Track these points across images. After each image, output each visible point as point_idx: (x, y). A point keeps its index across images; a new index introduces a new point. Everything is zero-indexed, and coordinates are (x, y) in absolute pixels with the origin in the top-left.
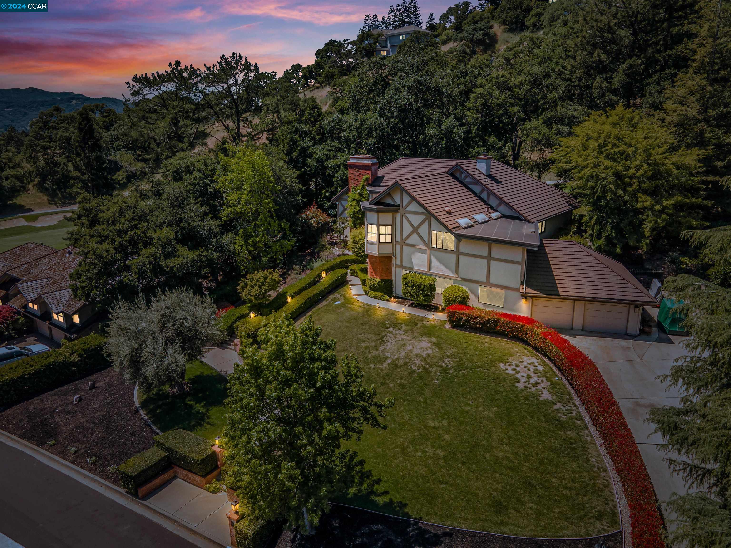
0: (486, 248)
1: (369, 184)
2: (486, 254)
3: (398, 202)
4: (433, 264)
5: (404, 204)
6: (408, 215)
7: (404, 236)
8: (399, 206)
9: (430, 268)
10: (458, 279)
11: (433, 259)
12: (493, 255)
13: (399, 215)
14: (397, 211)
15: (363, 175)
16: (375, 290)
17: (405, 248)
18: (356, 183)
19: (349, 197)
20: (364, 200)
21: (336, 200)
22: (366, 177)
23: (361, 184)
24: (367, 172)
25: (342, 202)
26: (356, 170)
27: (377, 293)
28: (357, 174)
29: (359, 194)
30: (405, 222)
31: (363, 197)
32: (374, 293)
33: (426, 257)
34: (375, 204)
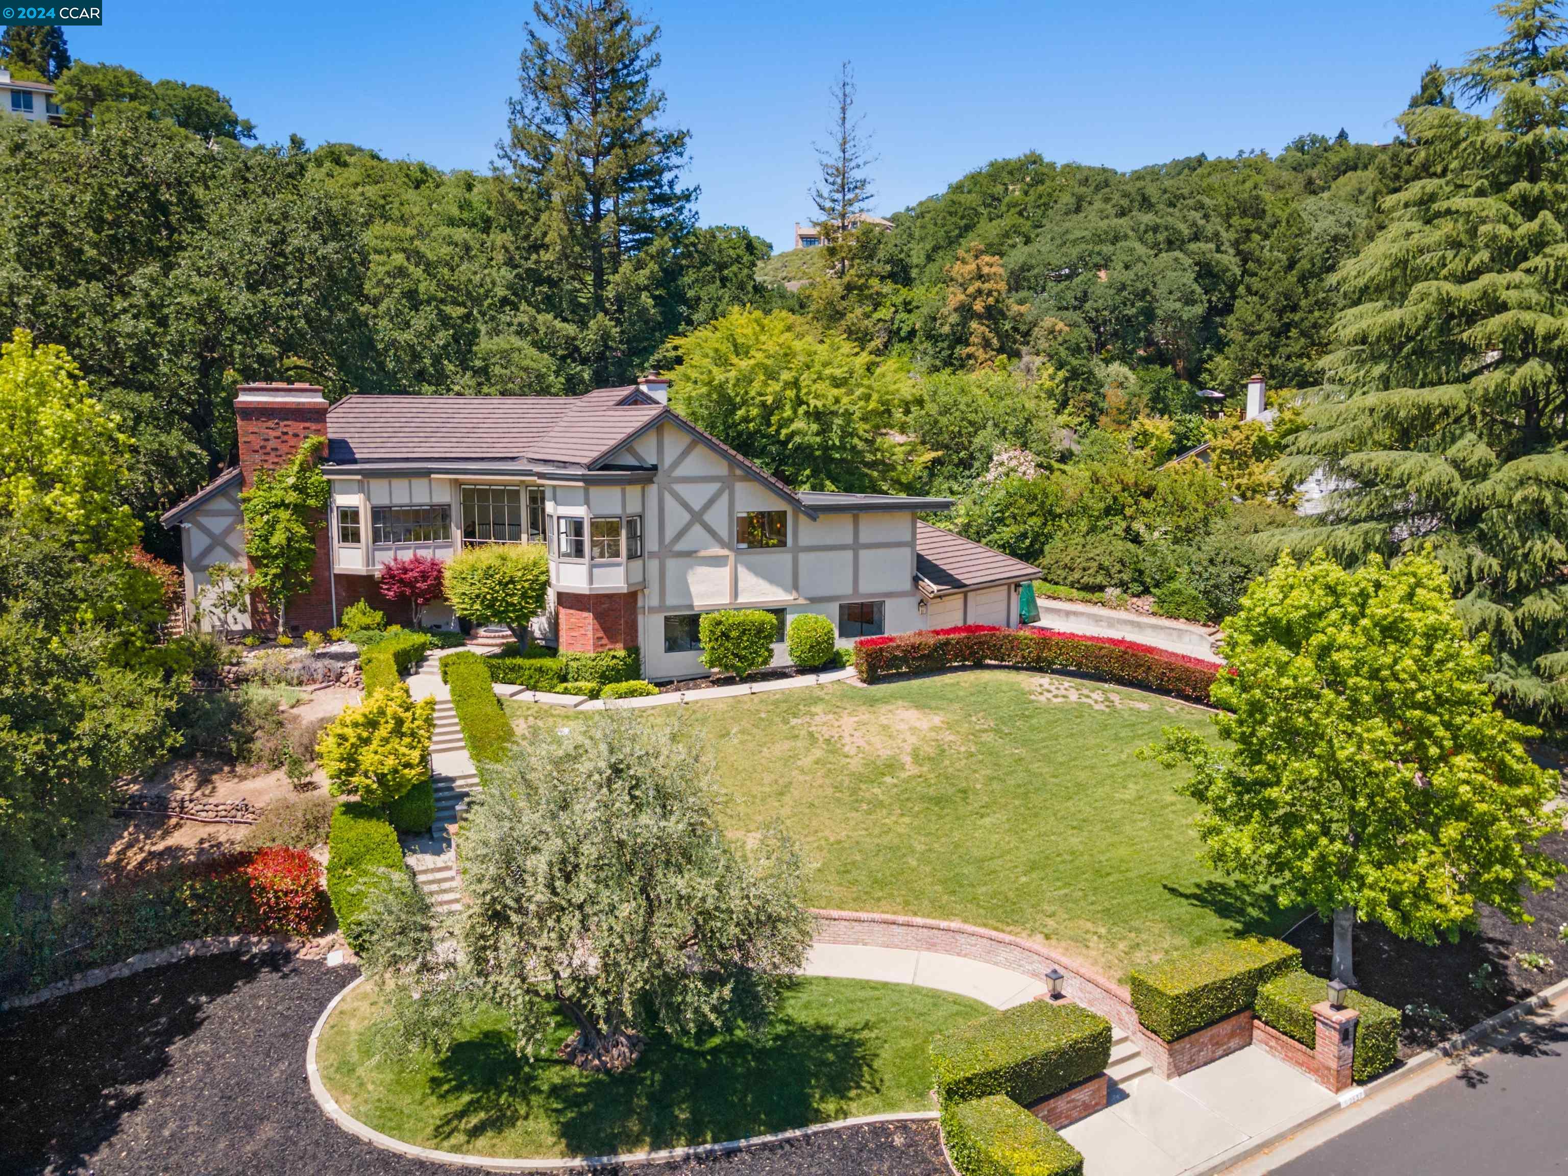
0: (850, 527)
1: (323, 460)
2: (849, 540)
3: (651, 458)
4: (741, 583)
5: (668, 460)
6: (679, 488)
8: (655, 468)
9: (735, 593)
10: (801, 601)
11: (742, 573)
12: (864, 538)
13: (653, 490)
14: (650, 481)
15: (296, 435)
16: (618, 680)
17: (672, 564)
18: (272, 458)
19: (247, 500)
20: (311, 502)
21: (181, 517)
22: (314, 439)
23: (293, 462)
24: (314, 426)
25: (204, 520)
26: (271, 424)
27: (633, 683)
28: (272, 434)
29: (295, 487)
30: (670, 503)
31: (308, 495)
32: (624, 686)
33: (725, 572)
34: (601, 469)
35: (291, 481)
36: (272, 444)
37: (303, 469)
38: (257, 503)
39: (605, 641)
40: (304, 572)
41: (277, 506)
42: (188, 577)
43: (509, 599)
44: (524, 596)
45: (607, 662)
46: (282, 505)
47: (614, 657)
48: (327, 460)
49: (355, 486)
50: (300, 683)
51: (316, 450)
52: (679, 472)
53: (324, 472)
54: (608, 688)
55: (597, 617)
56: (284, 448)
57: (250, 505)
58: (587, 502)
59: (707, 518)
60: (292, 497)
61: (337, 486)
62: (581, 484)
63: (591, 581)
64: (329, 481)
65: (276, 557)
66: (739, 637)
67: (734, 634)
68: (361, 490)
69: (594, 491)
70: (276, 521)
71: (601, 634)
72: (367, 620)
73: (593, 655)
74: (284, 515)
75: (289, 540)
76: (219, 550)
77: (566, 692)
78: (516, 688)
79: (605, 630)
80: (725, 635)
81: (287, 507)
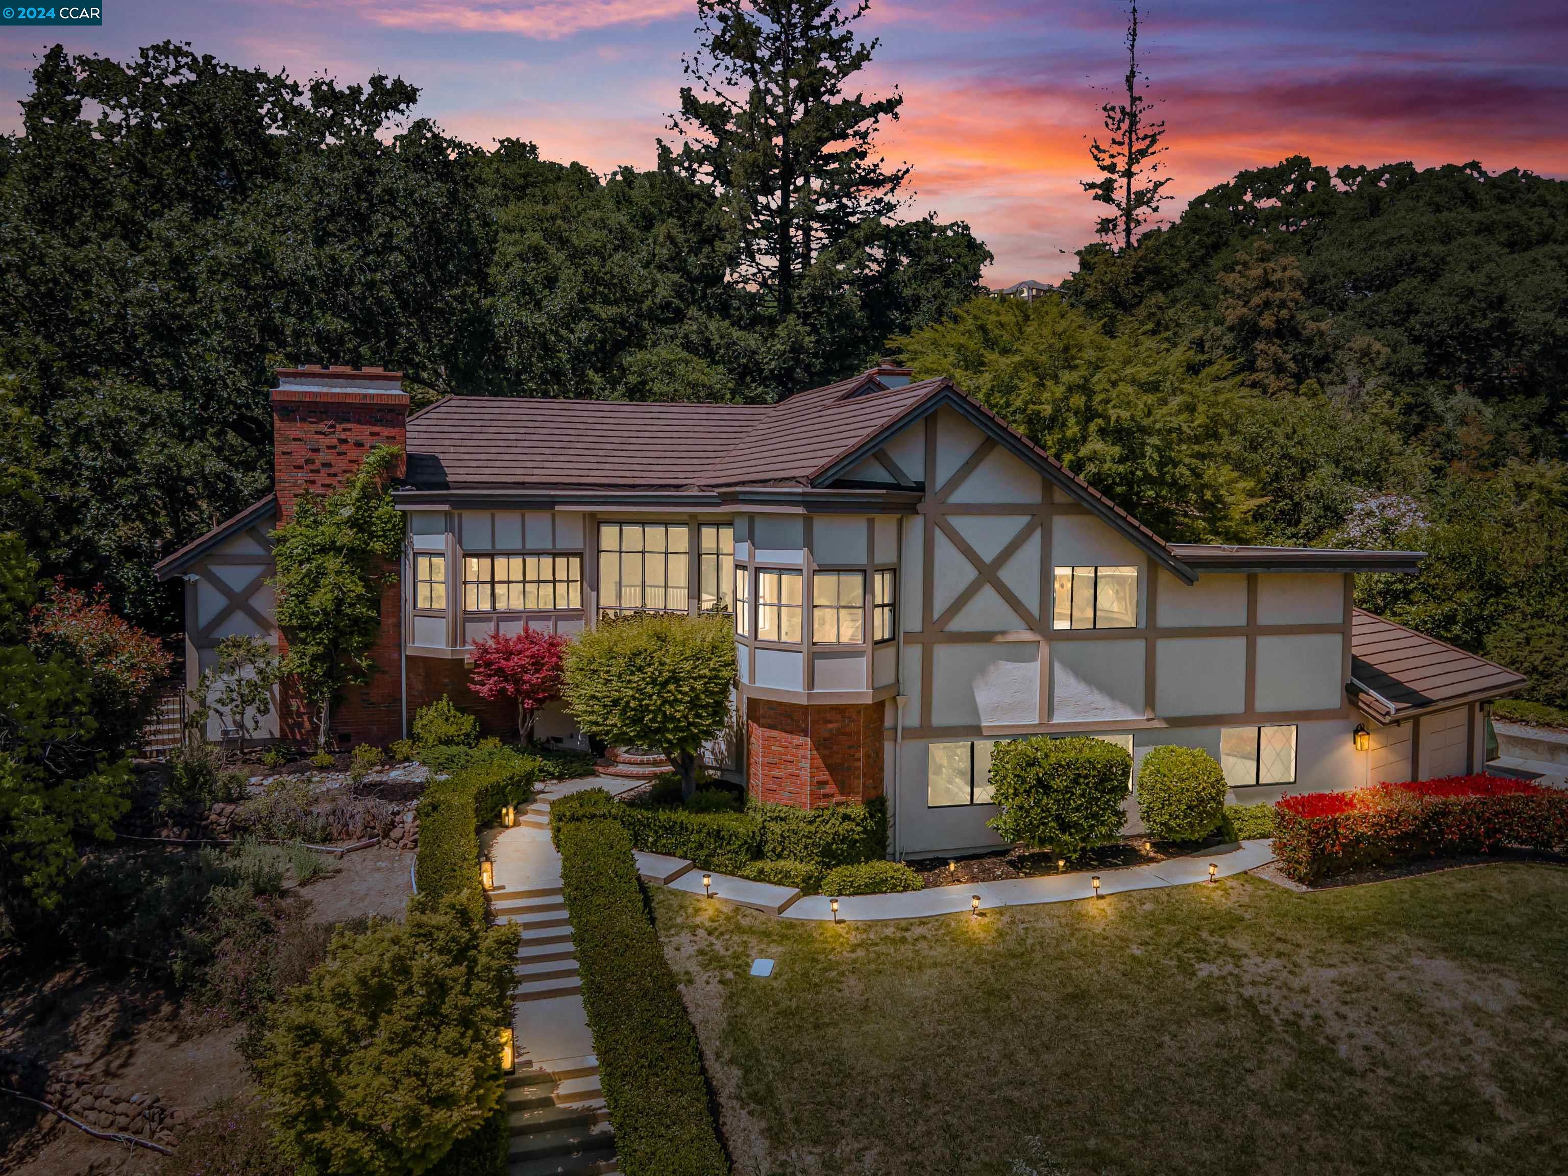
0: (1242, 599)
1: (397, 482)
2: (1241, 619)
3: (914, 471)
4: (1058, 692)
5: (942, 476)
6: (958, 523)
7: (941, 603)
8: (920, 487)
9: (1049, 707)
10: (1156, 724)
11: (1060, 674)
12: (1265, 618)
13: (915, 527)
14: (911, 509)
15: (359, 445)
16: (851, 859)
17: (943, 654)
18: (322, 479)
19: (282, 540)
20: (377, 546)
21: (185, 565)
22: (385, 449)
23: (352, 484)
24: (386, 432)
25: (220, 571)
26: (322, 427)
27: (879, 866)
28: (325, 441)
29: (352, 522)
30: (944, 549)
31: (372, 536)
32: (864, 871)
33: (1033, 670)
34: (836, 484)
35: (346, 512)
36: (324, 456)
37: (365, 496)
38: (296, 546)
39: (831, 788)
40: (359, 651)
41: (323, 550)
42: (192, 655)
43: (668, 709)
44: (694, 704)
45: (834, 826)
46: (330, 548)
47: (846, 817)
48: (403, 483)
49: (441, 522)
50: (327, 839)
51: (388, 464)
52: (960, 496)
53: (397, 500)
54: (835, 875)
55: (817, 746)
56: (340, 464)
57: (284, 549)
58: (809, 543)
59: (1006, 575)
60: (347, 537)
61: (416, 523)
62: (800, 510)
63: (811, 682)
64: (404, 513)
65: (319, 628)
66: (1067, 790)
67: (1056, 783)
68: (449, 529)
69: (823, 525)
70: (321, 572)
71: (825, 776)
72: (452, 730)
73: (810, 813)
74: (333, 563)
75: (339, 602)
76: (239, 617)
77: (761, 877)
78: (676, 864)
79: (831, 769)
80: (1043, 785)
81: (339, 550)
